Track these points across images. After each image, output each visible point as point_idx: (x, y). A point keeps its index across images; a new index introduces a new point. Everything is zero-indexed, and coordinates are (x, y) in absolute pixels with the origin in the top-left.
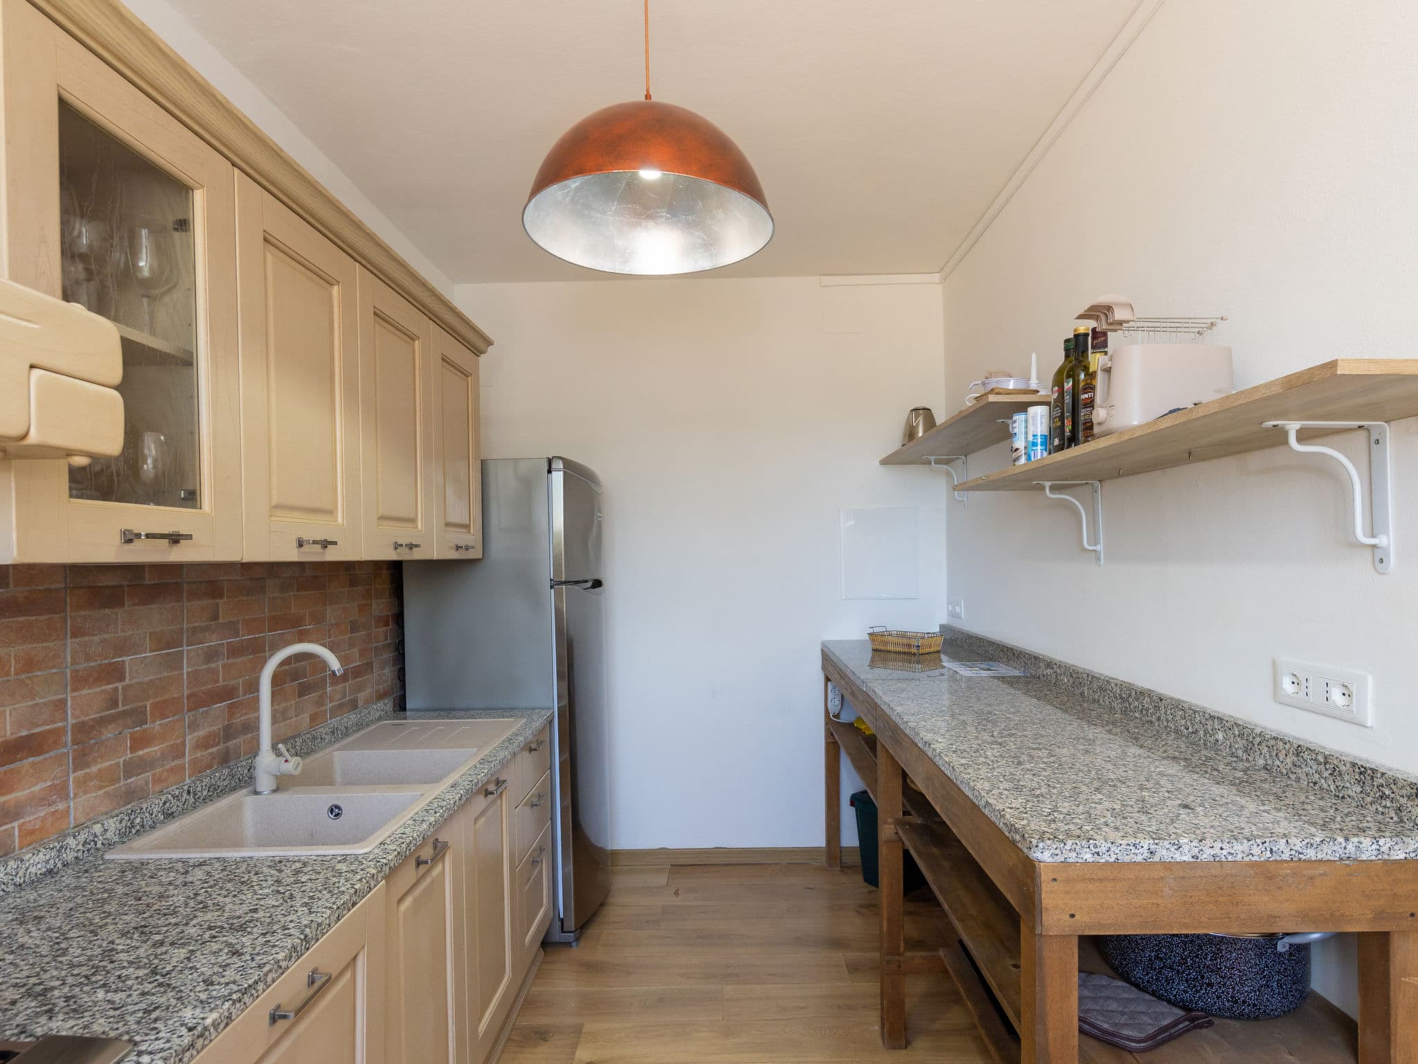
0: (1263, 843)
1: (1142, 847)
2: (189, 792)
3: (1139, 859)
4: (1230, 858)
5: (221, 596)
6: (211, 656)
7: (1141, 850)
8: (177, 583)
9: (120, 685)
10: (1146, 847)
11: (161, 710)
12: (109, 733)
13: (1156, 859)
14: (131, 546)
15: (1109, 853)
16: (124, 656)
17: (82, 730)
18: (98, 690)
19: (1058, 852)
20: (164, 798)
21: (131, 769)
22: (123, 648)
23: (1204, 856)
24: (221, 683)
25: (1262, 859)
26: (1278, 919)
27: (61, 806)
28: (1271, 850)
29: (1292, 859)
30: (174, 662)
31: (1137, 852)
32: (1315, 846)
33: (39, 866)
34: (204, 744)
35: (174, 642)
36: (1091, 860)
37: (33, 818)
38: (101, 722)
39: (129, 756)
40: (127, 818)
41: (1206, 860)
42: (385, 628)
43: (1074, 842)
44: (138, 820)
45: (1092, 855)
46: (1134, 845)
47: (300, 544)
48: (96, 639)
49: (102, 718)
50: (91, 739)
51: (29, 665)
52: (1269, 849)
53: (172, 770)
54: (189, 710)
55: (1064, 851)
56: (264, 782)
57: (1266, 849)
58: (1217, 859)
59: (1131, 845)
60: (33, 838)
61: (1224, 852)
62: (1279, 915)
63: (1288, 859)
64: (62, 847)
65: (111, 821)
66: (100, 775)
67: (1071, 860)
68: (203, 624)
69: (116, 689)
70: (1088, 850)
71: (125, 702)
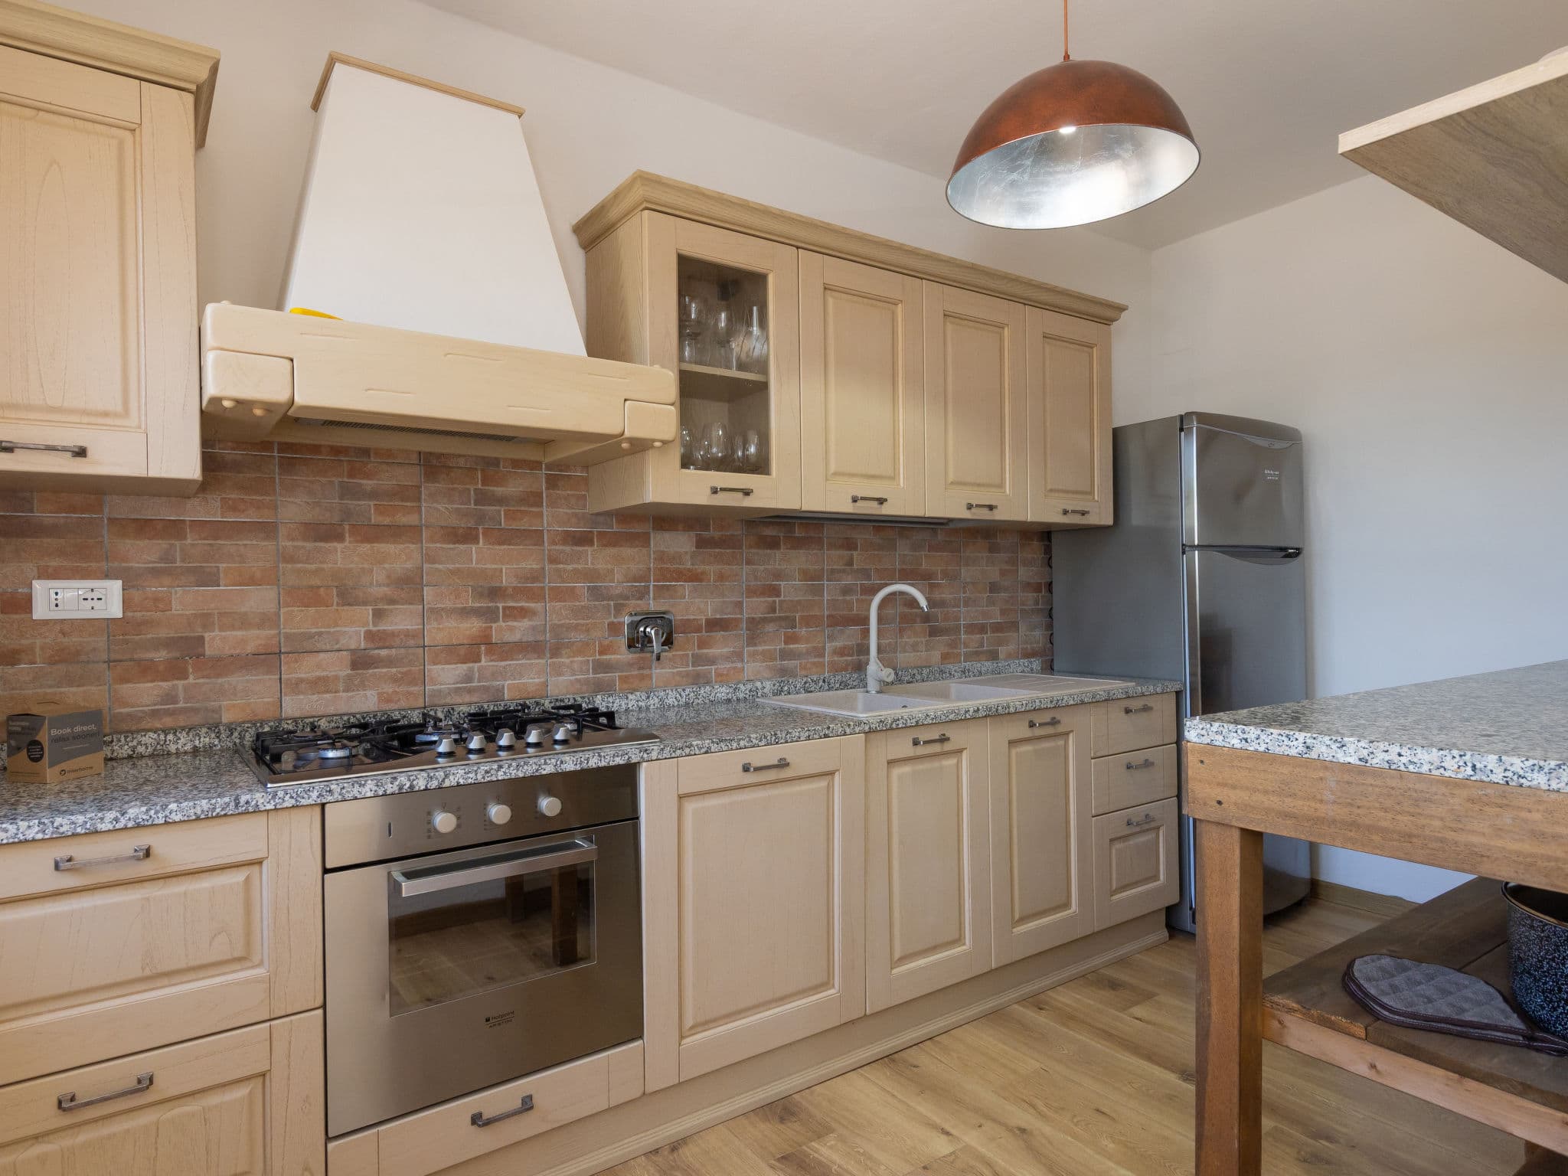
0: (1461, 756)
1: (1297, 739)
2: (824, 681)
3: (1293, 752)
4: (1411, 768)
5: (855, 549)
6: (847, 591)
7: (1295, 743)
8: (820, 538)
9: (777, 599)
10: (1301, 740)
11: (808, 621)
12: (770, 628)
13: (1314, 755)
14: (715, 496)
15: (1258, 741)
16: (780, 581)
17: (753, 623)
18: (762, 599)
19: (1204, 732)
20: (805, 680)
21: (785, 655)
22: (778, 576)
23: (1375, 761)
24: (855, 612)
25: (1460, 776)
26: (1485, 859)
27: (739, 665)
28: (1474, 767)
29: (1507, 782)
30: (818, 591)
31: (1292, 744)
32: (1546, 770)
33: (723, 694)
34: (841, 652)
35: (817, 576)
36: (1238, 746)
37: (724, 666)
38: (764, 620)
39: (783, 646)
40: (778, 684)
41: (1377, 766)
42: (1035, 594)
43: (1221, 724)
44: (786, 688)
45: (1239, 741)
46: (1287, 736)
47: (855, 500)
48: (762, 568)
49: (765, 618)
50: (758, 629)
51: (721, 577)
52: (1470, 765)
53: (814, 664)
54: (828, 626)
55: (1210, 733)
56: (872, 686)
57: (1465, 763)
58: (1393, 767)
59: (1284, 735)
60: (722, 679)
61: (1404, 760)
62: (1488, 854)
63: (1501, 782)
64: (736, 688)
65: (768, 683)
66: (763, 653)
67: (1217, 743)
68: (839, 567)
69: (775, 602)
70: (1235, 734)
71: (781, 609)
